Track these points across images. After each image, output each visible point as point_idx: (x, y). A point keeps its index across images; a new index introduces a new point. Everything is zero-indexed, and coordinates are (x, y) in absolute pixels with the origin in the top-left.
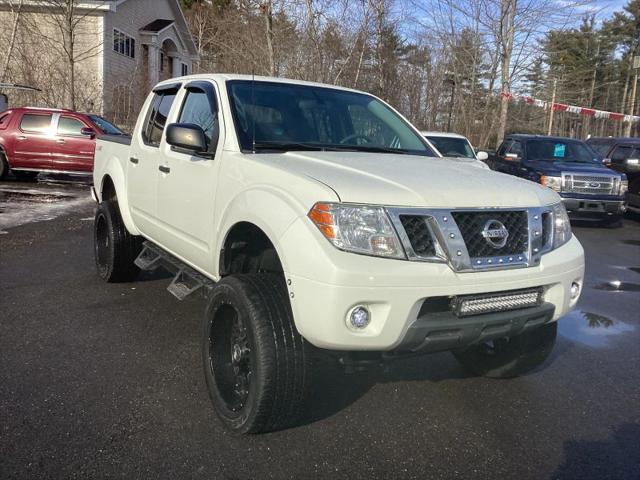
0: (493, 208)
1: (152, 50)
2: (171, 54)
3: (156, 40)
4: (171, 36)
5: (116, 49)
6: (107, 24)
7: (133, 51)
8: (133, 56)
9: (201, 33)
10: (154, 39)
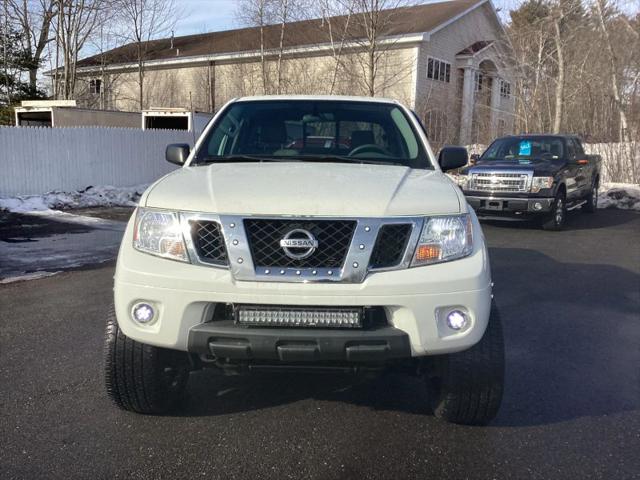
0: (294, 216)
1: (468, 73)
2: (492, 74)
3: (472, 63)
4: (491, 57)
5: (430, 76)
6: (421, 53)
7: (448, 76)
8: (448, 81)
9: (541, 49)
10: (470, 63)
